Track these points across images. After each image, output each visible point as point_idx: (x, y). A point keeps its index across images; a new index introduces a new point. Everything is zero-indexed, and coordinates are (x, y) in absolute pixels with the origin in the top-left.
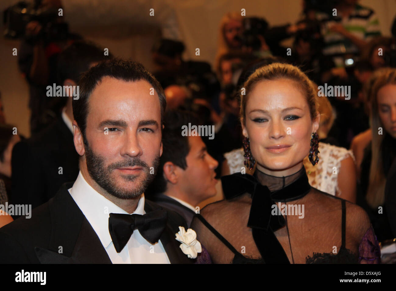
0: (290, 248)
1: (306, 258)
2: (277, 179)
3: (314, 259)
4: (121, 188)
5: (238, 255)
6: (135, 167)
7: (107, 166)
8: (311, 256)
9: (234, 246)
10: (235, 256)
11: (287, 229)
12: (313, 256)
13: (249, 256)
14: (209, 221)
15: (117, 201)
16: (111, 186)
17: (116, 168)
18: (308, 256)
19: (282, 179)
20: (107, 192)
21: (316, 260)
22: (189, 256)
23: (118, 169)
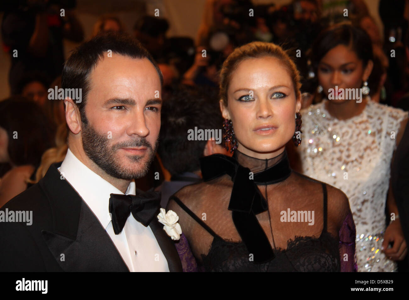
0: (271, 232)
1: (288, 241)
2: (260, 161)
3: (296, 243)
4: (127, 169)
5: (217, 238)
6: (141, 147)
7: (111, 145)
8: (293, 238)
9: (212, 228)
10: (214, 240)
11: (269, 212)
12: (295, 239)
13: (229, 239)
14: (186, 203)
15: (114, 182)
16: (115, 166)
17: (120, 148)
18: (290, 239)
19: (265, 162)
20: (105, 173)
21: (298, 243)
22: (172, 238)
23: (123, 149)
